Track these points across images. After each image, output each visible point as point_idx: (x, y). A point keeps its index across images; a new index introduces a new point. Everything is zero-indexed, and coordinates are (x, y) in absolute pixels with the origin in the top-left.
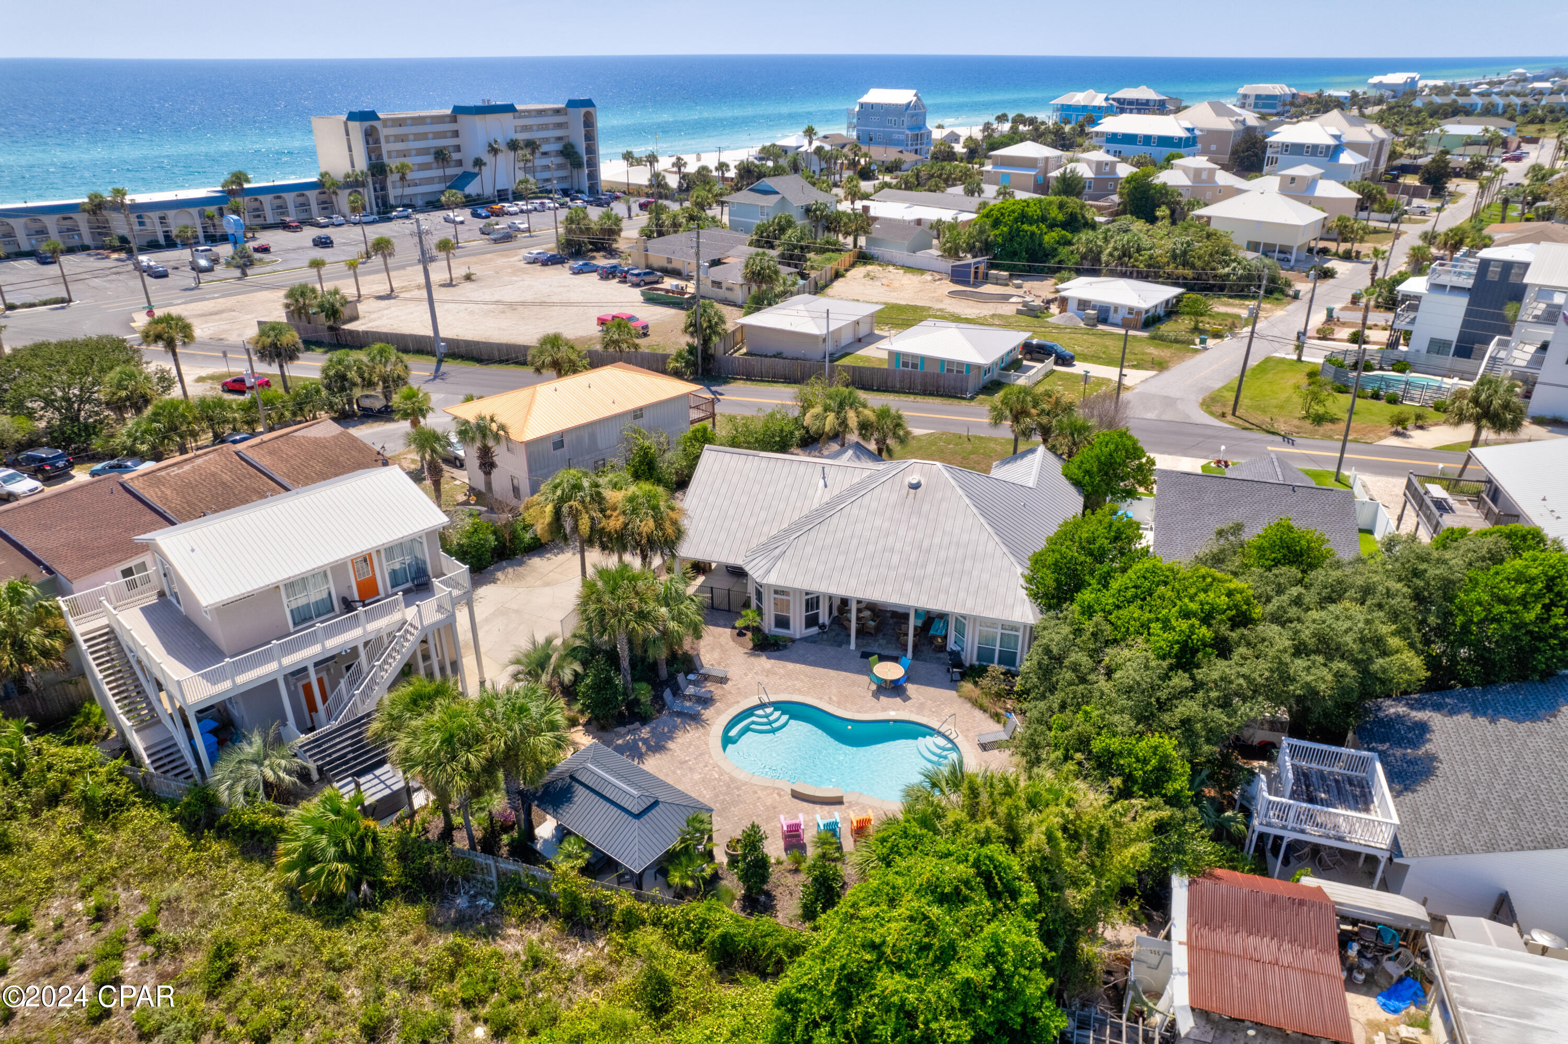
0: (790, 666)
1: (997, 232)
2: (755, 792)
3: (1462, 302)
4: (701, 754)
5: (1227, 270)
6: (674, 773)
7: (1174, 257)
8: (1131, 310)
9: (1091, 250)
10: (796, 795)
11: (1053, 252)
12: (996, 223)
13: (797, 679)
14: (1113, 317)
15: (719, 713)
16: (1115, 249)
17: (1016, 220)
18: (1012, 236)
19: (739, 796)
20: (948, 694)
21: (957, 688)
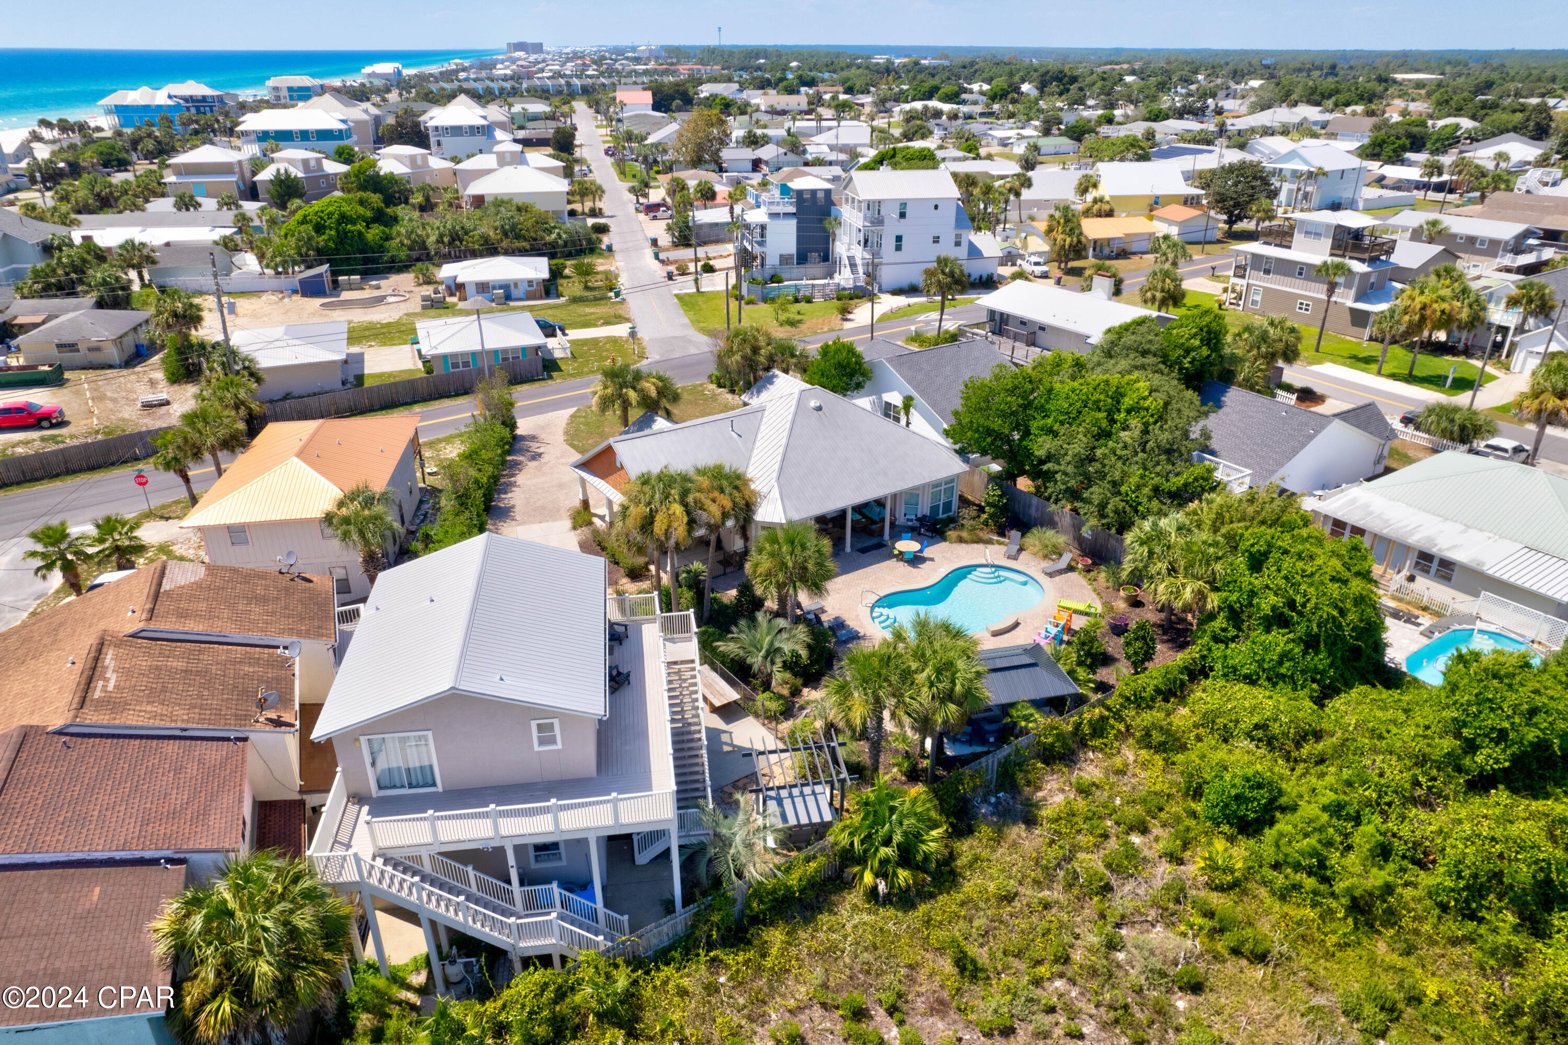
1: (325, 237)
3: (793, 223)
5: (553, 236)
7: (505, 234)
8: (530, 282)
9: (414, 242)
11: (381, 249)
12: (319, 228)
13: (858, 584)
14: (515, 293)
15: (861, 626)
16: (441, 236)
17: (339, 223)
18: (342, 237)
20: (943, 546)
21: (944, 539)
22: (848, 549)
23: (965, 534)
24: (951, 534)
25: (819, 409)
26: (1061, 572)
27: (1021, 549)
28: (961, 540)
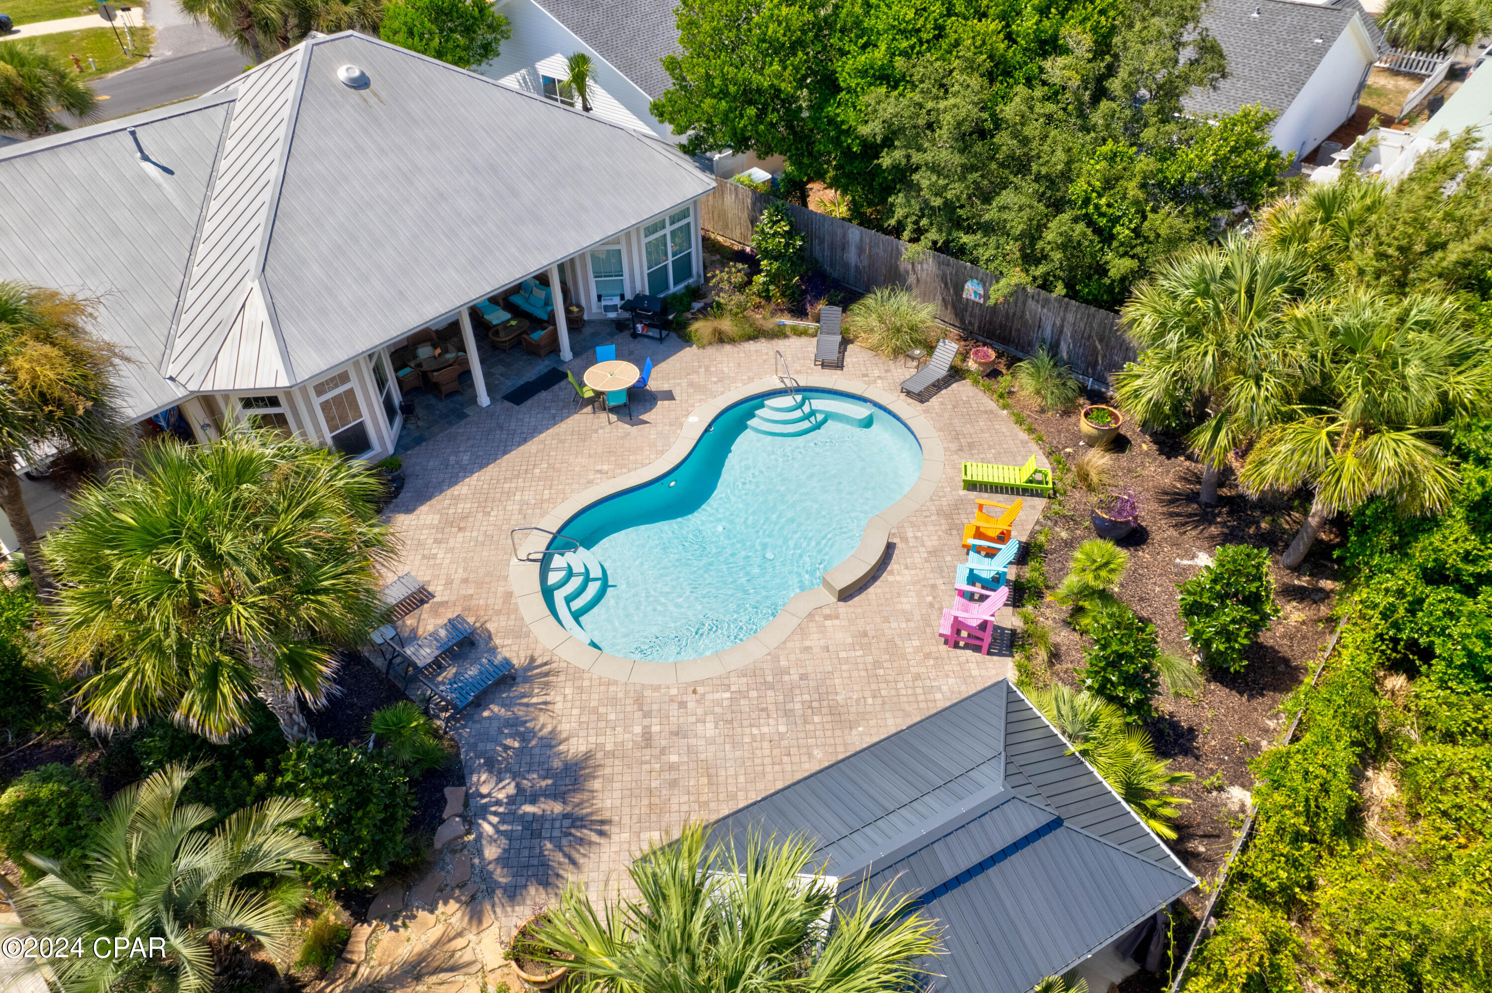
0: (462, 489)
2: (807, 649)
4: (639, 701)
6: (672, 767)
10: (846, 594)
13: (509, 494)
15: (520, 632)
19: (804, 677)
20: (688, 354)
21: (687, 340)
22: (484, 399)
23: (726, 325)
24: (701, 327)
25: (360, 83)
26: (939, 385)
27: (846, 342)
28: (721, 338)
